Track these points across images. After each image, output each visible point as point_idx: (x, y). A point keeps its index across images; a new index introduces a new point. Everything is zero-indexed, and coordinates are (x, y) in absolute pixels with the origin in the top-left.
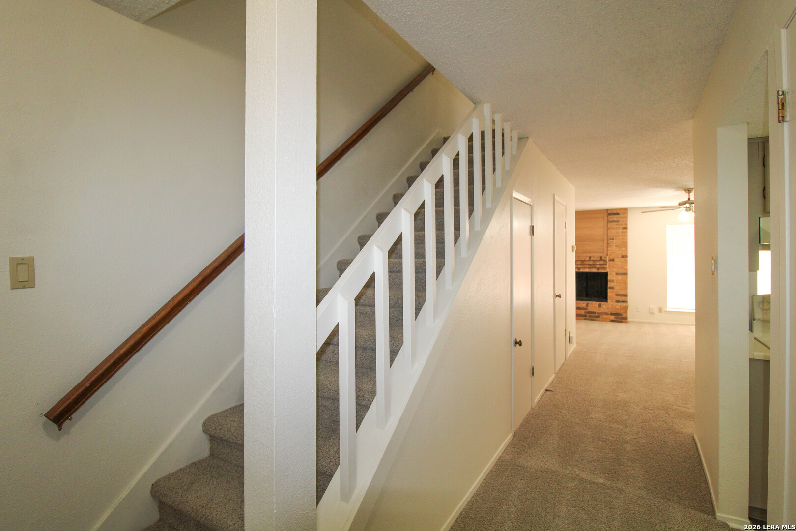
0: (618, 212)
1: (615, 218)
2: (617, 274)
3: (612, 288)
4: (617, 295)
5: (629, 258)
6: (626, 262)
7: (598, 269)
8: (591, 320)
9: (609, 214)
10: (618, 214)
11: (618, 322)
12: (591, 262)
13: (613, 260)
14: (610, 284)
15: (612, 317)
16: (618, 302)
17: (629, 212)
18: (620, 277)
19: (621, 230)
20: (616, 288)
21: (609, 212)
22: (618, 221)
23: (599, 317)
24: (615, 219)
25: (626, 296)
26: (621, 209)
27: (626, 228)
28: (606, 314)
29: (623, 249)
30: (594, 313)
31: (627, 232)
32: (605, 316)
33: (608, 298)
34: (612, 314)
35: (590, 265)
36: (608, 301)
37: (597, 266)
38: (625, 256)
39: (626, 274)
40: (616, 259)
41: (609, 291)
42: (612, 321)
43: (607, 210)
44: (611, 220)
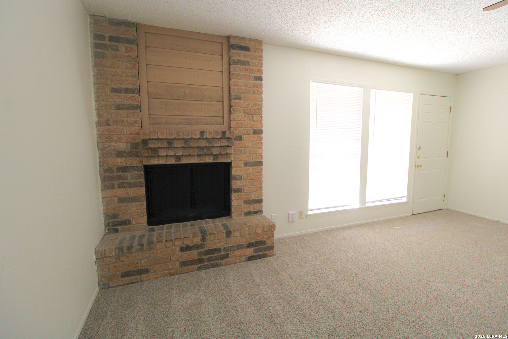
0: (248, 44)
1: (241, 55)
2: (246, 164)
3: (238, 190)
4: (247, 202)
5: (264, 135)
6: (260, 142)
7: (216, 156)
8: (213, 266)
9: (231, 47)
10: (246, 49)
11: (260, 257)
12: (204, 144)
13: (240, 138)
14: (235, 184)
15: (250, 252)
16: (248, 214)
17: (264, 47)
18: (251, 169)
19: (252, 82)
20: (246, 190)
21: (232, 41)
22: (248, 63)
23: (226, 256)
24: (243, 59)
25: (260, 201)
26: (251, 40)
27: (260, 79)
28: (240, 247)
29: (255, 118)
30: (218, 250)
31: (261, 86)
32: (238, 253)
33: (233, 209)
34: (249, 245)
35: (202, 148)
36: (234, 214)
37: (215, 151)
38: (258, 132)
39: (260, 163)
40: (245, 137)
41: (234, 196)
42: (251, 258)
43: (228, 38)
44: (235, 58)
